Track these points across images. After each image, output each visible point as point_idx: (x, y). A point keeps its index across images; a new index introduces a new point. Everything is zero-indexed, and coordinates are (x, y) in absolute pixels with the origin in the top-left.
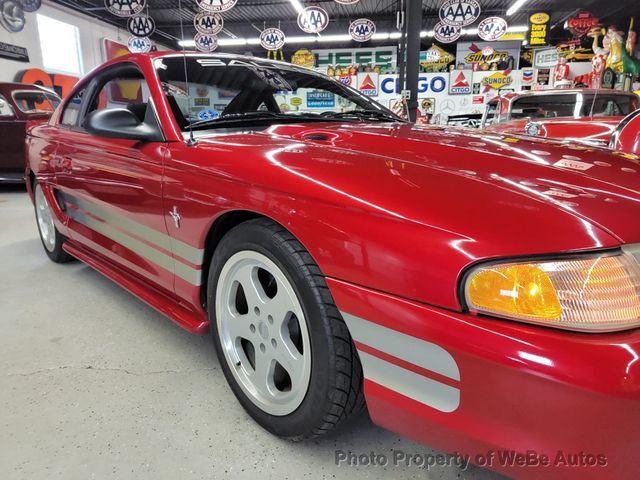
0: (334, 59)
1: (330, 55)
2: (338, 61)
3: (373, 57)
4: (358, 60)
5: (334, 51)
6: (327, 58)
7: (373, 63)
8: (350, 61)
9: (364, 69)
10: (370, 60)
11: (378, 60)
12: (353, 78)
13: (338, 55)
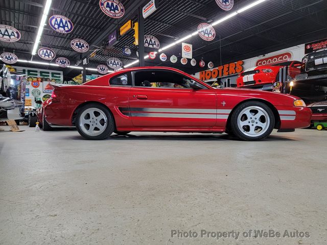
0: (26, 72)
1: (24, 71)
2: (29, 74)
3: (50, 75)
4: (41, 75)
5: (27, 69)
6: (22, 72)
7: (50, 77)
8: (37, 75)
9: (46, 80)
10: (49, 76)
11: (53, 76)
12: (41, 83)
13: (29, 71)
